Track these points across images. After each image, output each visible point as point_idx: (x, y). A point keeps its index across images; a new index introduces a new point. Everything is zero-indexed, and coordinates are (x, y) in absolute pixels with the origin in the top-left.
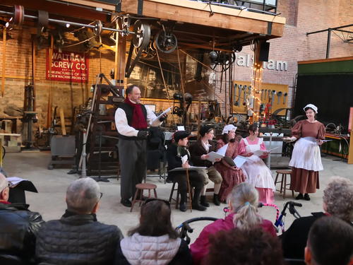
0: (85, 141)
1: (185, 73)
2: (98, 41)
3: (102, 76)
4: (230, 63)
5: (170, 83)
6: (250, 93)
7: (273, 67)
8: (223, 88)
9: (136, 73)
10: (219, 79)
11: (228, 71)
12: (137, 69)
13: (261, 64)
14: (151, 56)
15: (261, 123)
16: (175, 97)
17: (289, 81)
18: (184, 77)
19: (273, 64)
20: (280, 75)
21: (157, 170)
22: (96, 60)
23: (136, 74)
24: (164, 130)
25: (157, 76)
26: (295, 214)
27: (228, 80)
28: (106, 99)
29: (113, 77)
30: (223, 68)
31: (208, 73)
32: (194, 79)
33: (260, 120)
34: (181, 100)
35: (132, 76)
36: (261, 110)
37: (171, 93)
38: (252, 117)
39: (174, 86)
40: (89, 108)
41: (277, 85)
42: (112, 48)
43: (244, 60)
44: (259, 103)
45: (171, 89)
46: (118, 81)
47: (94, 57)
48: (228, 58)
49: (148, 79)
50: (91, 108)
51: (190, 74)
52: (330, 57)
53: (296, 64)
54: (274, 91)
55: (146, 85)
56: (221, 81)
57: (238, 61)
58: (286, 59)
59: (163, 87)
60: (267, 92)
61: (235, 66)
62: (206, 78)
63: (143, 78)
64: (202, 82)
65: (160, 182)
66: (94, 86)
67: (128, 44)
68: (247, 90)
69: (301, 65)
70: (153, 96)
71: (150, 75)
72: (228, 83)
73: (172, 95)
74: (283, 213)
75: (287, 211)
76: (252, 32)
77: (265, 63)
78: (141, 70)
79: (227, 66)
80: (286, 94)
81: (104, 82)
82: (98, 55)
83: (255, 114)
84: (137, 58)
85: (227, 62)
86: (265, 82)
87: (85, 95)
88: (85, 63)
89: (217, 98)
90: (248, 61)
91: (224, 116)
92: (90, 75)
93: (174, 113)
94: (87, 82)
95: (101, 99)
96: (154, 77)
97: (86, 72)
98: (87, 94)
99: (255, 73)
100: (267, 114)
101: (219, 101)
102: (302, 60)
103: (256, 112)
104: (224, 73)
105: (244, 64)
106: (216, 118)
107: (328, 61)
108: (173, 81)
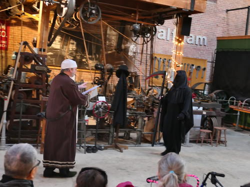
0: (5, 108)
1: (105, 44)
2: (21, 9)
3: (26, 44)
4: (153, 36)
5: (91, 53)
6: (170, 67)
7: (192, 42)
8: (144, 61)
9: (58, 42)
10: (139, 51)
11: (149, 43)
12: (58, 38)
13: (183, 39)
14: (73, 26)
16: (97, 68)
17: (208, 55)
18: (105, 48)
19: (193, 39)
20: (199, 50)
22: (16, 28)
25: (77, 46)
27: (149, 52)
28: (29, 67)
29: (35, 45)
30: (144, 41)
31: (128, 45)
32: (114, 51)
34: (102, 71)
35: (53, 45)
37: (92, 63)
39: (94, 57)
40: (9, 75)
41: (196, 59)
42: (34, 16)
43: (164, 34)
45: (91, 59)
46: (40, 50)
47: (15, 25)
48: (150, 31)
49: (69, 49)
50: (12, 75)
51: (110, 46)
52: (249, 34)
53: (216, 39)
54: (193, 65)
55: (66, 54)
56: (142, 53)
57: (158, 35)
58: (206, 35)
60: (186, 65)
61: (156, 40)
62: (126, 50)
63: (63, 48)
64: (122, 54)
66: (17, 54)
67: (52, 13)
68: (166, 63)
69: (220, 41)
71: (71, 45)
72: (148, 56)
74: (205, 184)
76: (175, 7)
77: (185, 37)
78: (62, 40)
79: (149, 39)
80: (204, 69)
81: (28, 50)
82: (19, 23)
84: (60, 28)
86: (185, 56)
87: (4, 62)
88: (6, 30)
89: (137, 70)
90: (169, 34)
91: (143, 89)
92: (10, 42)
93: (94, 83)
94: (6, 49)
95: (24, 67)
97: (6, 39)
98: (6, 62)
99: (176, 47)
101: (139, 73)
102: (221, 36)
104: (145, 45)
105: (164, 37)
106: (135, 89)
107: (247, 38)
108: (94, 51)
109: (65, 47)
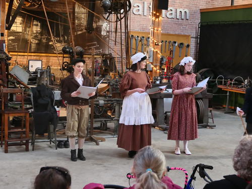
1: (74, 23)
4: (126, 12)
5: (57, 35)
6: (148, 45)
7: (173, 16)
8: (118, 40)
9: (18, 24)
10: (113, 30)
11: (123, 20)
12: (19, 20)
13: (161, 13)
14: (35, 5)
15: (162, 78)
16: (64, 51)
17: (192, 31)
18: (73, 28)
19: (173, 12)
20: (181, 24)
21: (46, 134)
23: (18, 26)
24: (53, 89)
25: (42, 27)
26: (206, 177)
27: (123, 30)
30: (117, 18)
31: (100, 23)
32: (84, 31)
33: (160, 75)
34: (71, 54)
35: (13, 28)
36: (161, 64)
37: (59, 46)
38: (151, 71)
39: (62, 38)
41: (178, 35)
43: (141, 8)
44: (159, 56)
45: (59, 41)
48: (123, 6)
49: (32, 31)
51: (80, 25)
52: (235, 4)
53: (199, 12)
54: (175, 42)
55: (29, 38)
56: (116, 32)
57: (134, 10)
58: (187, 7)
59: (50, 40)
60: (167, 43)
61: (131, 16)
62: (99, 29)
64: (93, 34)
65: (50, 147)
68: (145, 42)
69: (204, 13)
70: (38, 50)
71: (34, 27)
72: (123, 35)
73: (61, 48)
74: (193, 177)
75: (197, 175)
77: (164, 11)
78: (23, 22)
79: (122, 16)
80: (188, 46)
83: (155, 69)
84: (19, 7)
85: (122, 11)
86: (164, 32)
89: (112, 52)
90: (146, 8)
91: (120, 72)
93: (63, 69)
96: (39, 29)
99: (154, 23)
100: (168, 68)
101: (114, 55)
102: (205, 8)
103: (156, 66)
104: (119, 23)
105: (140, 12)
106: (111, 73)
107: (233, 8)
108: (61, 33)
109: (28, 29)
